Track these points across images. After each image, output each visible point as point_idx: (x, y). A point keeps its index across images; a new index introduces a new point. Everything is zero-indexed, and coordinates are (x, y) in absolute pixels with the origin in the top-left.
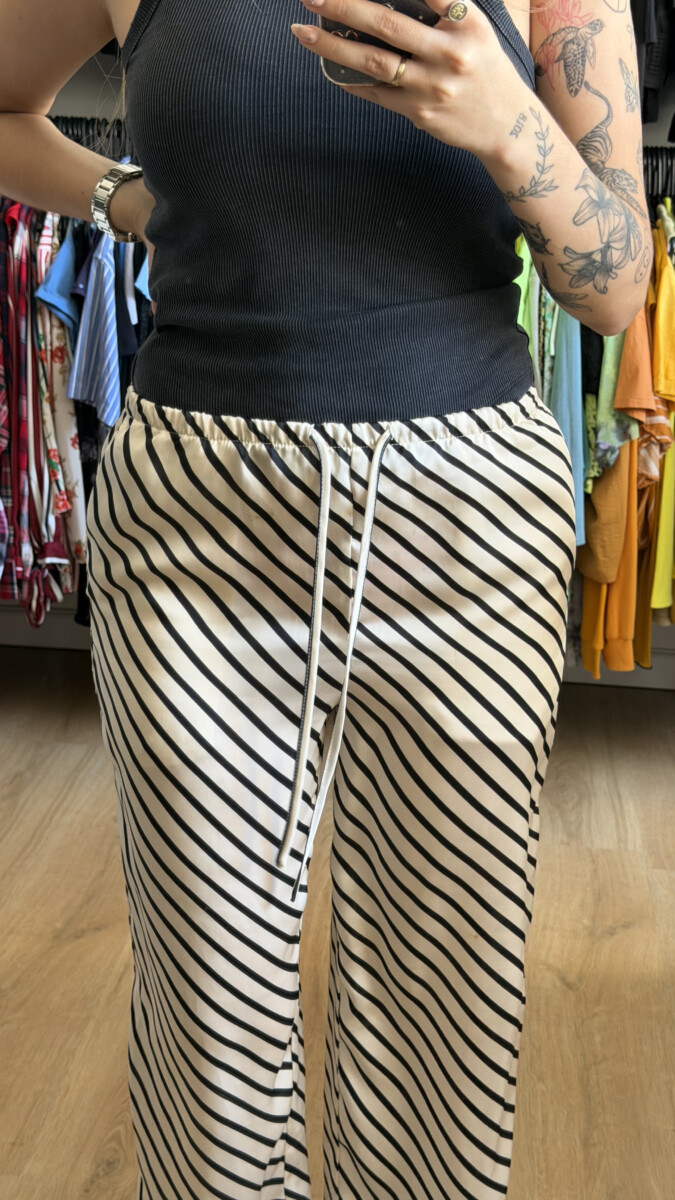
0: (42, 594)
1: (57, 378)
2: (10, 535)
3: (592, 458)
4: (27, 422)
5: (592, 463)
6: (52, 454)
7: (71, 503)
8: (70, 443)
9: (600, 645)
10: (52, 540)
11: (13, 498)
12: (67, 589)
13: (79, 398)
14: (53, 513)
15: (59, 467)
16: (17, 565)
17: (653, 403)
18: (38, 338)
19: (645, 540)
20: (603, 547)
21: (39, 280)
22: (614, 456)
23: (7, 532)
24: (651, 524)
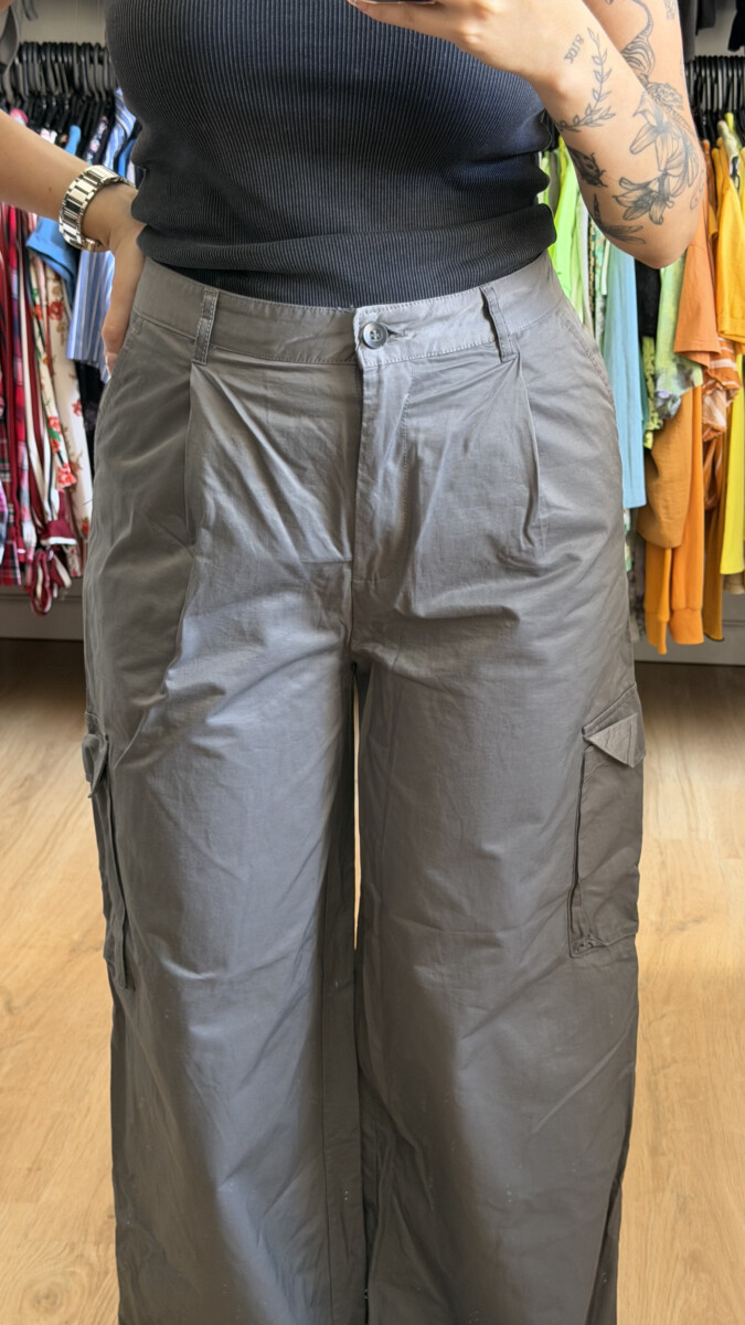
0: (48, 578)
1: (55, 337)
2: (9, 513)
3: (652, 409)
4: (23, 387)
5: (652, 415)
6: (52, 422)
7: (76, 476)
8: (72, 409)
9: (665, 617)
10: (56, 518)
11: (10, 471)
12: (75, 572)
13: (80, 358)
14: (56, 487)
15: (61, 437)
16: (18, 547)
17: (718, 344)
18: (32, 293)
19: (713, 498)
20: (667, 508)
21: (30, 227)
22: (676, 405)
23: (6, 511)
24: (719, 481)
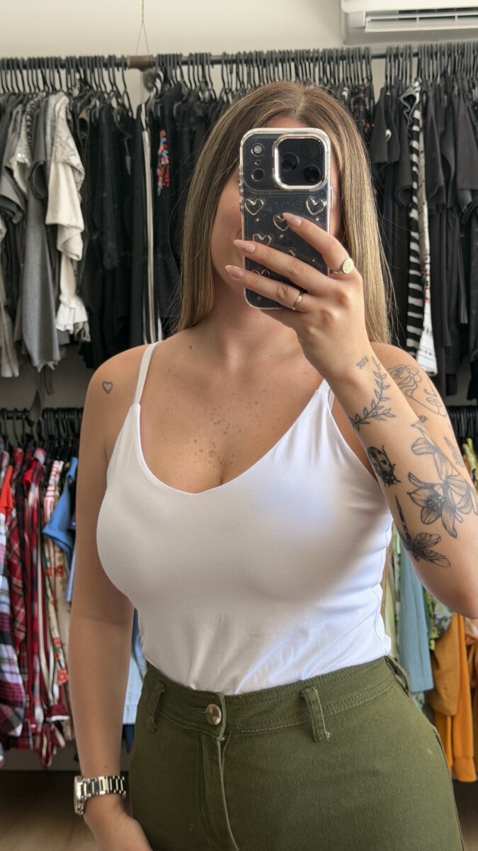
0: (50, 743)
1: (59, 587)
2: (27, 701)
3: (432, 625)
4: (37, 620)
5: (433, 628)
6: (55, 641)
10: (56, 703)
11: (28, 673)
12: (68, 738)
14: (57, 683)
15: (61, 651)
16: (32, 723)
18: (45, 560)
19: (474, 681)
20: (446, 689)
21: (46, 520)
22: (447, 623)
23: (24, 700)
